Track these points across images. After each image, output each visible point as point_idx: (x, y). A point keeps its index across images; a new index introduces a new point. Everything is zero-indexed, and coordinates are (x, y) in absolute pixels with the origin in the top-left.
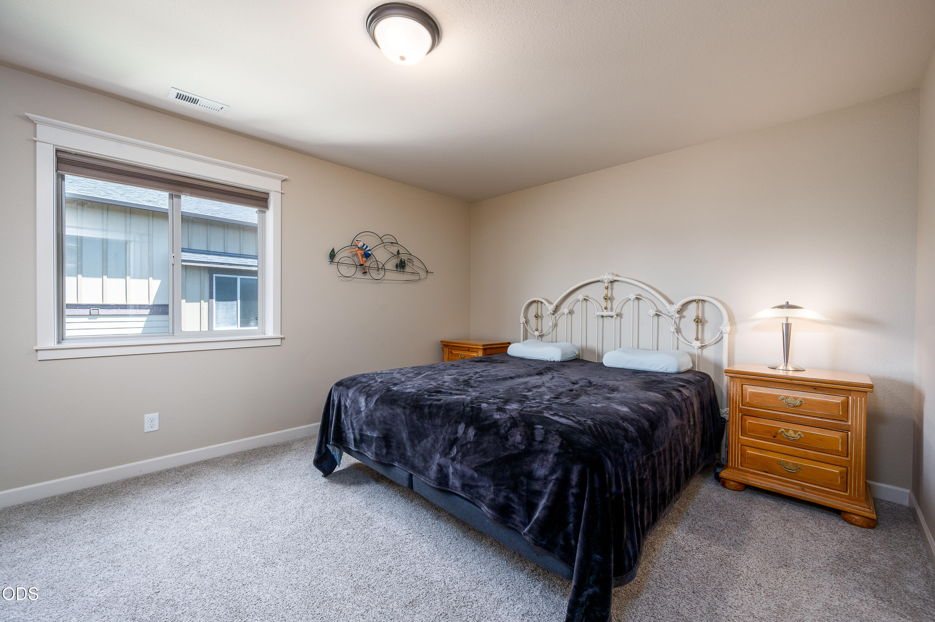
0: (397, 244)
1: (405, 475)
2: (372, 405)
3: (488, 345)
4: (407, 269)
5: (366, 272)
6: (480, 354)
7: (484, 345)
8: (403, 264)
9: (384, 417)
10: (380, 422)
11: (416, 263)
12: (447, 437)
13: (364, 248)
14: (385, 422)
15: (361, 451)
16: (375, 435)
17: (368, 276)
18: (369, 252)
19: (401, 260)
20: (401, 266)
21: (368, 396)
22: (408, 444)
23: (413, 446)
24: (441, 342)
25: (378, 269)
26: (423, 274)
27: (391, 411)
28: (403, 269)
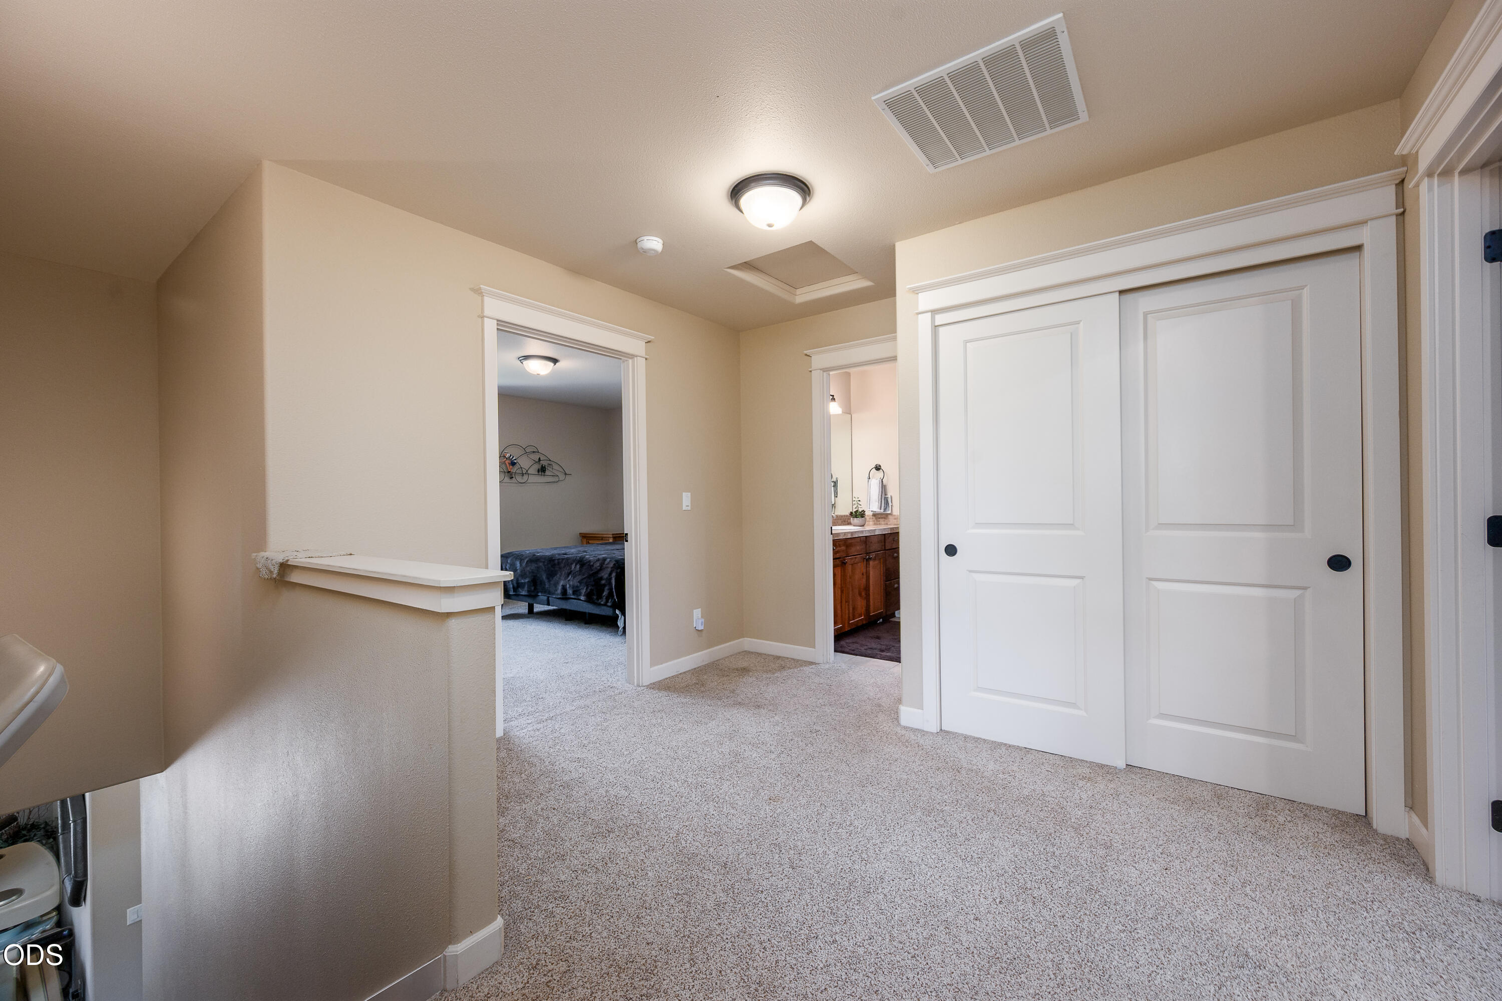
0: (538, 452)
1: (545, 598)
2: (524, 564)
3: (617, 534)
4: (547, 473)
5: (513, 477)
6: (611, 540)
7: (613, 534)
8: (544, 469)
9: (532, 570)
10: (530, 573)
11: (555, 467)
12: (566, 572)
13: (511, 458)
14: (533, 572)
15: (518, 593)
16: (527, 581)
17: (514, 480)
18: (515, 461)
19: (542, 466)
20: (543, 470)
21: (521, 560)
22: (546, 581)
23: (549, 581)
24: (580, 534)
25: (523, 474)
26: (562, 477)
27: (536, 565)
28: (544, 473)
